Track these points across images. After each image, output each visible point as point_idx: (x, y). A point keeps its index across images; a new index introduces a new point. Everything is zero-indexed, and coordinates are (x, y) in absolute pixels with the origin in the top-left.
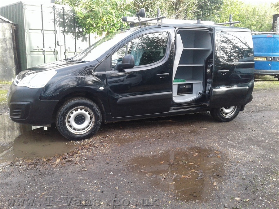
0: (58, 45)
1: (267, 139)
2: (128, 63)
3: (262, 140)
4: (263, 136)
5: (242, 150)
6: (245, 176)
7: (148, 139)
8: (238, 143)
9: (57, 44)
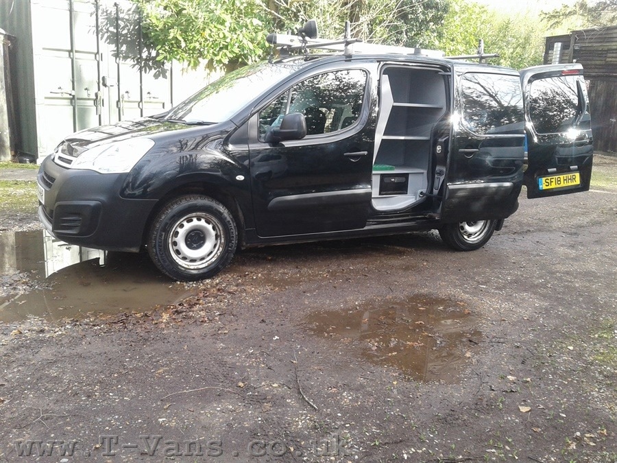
0: (105, 85)
1: (549, 283)
2: (293, 129)
3: (541, 283)
4: (541, 277)
5: (508, 300)
6: (519, 342)
7: (329, 279)
8: (497, 288)
9: (103, 82)
